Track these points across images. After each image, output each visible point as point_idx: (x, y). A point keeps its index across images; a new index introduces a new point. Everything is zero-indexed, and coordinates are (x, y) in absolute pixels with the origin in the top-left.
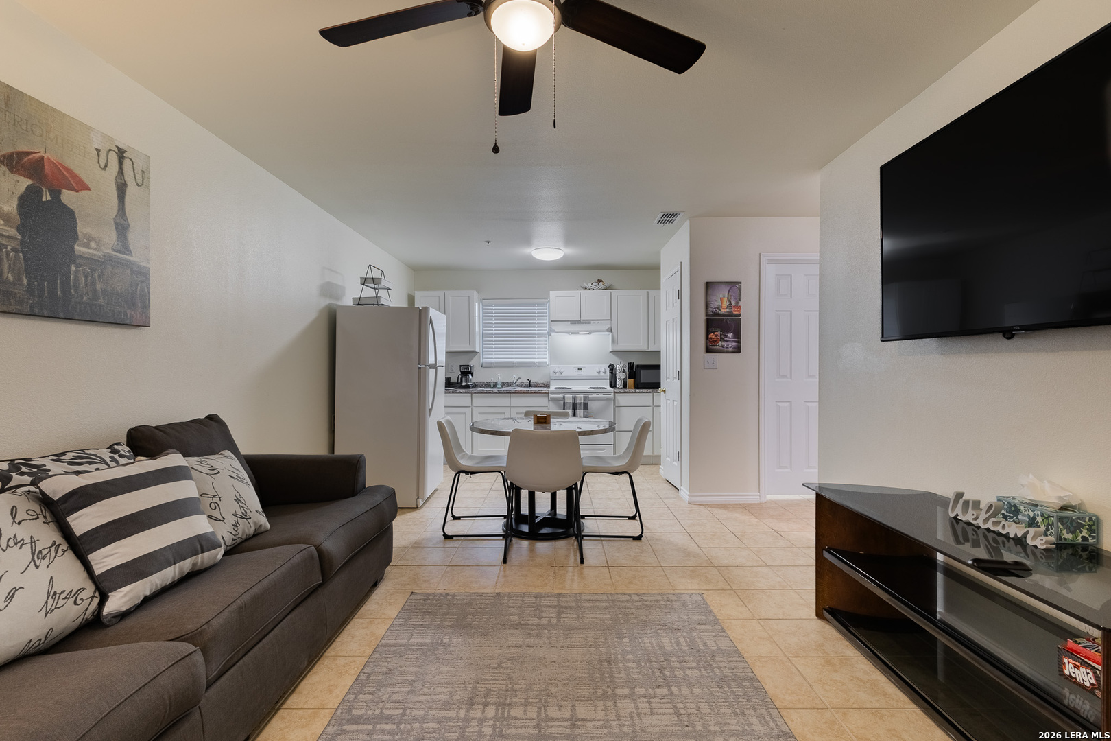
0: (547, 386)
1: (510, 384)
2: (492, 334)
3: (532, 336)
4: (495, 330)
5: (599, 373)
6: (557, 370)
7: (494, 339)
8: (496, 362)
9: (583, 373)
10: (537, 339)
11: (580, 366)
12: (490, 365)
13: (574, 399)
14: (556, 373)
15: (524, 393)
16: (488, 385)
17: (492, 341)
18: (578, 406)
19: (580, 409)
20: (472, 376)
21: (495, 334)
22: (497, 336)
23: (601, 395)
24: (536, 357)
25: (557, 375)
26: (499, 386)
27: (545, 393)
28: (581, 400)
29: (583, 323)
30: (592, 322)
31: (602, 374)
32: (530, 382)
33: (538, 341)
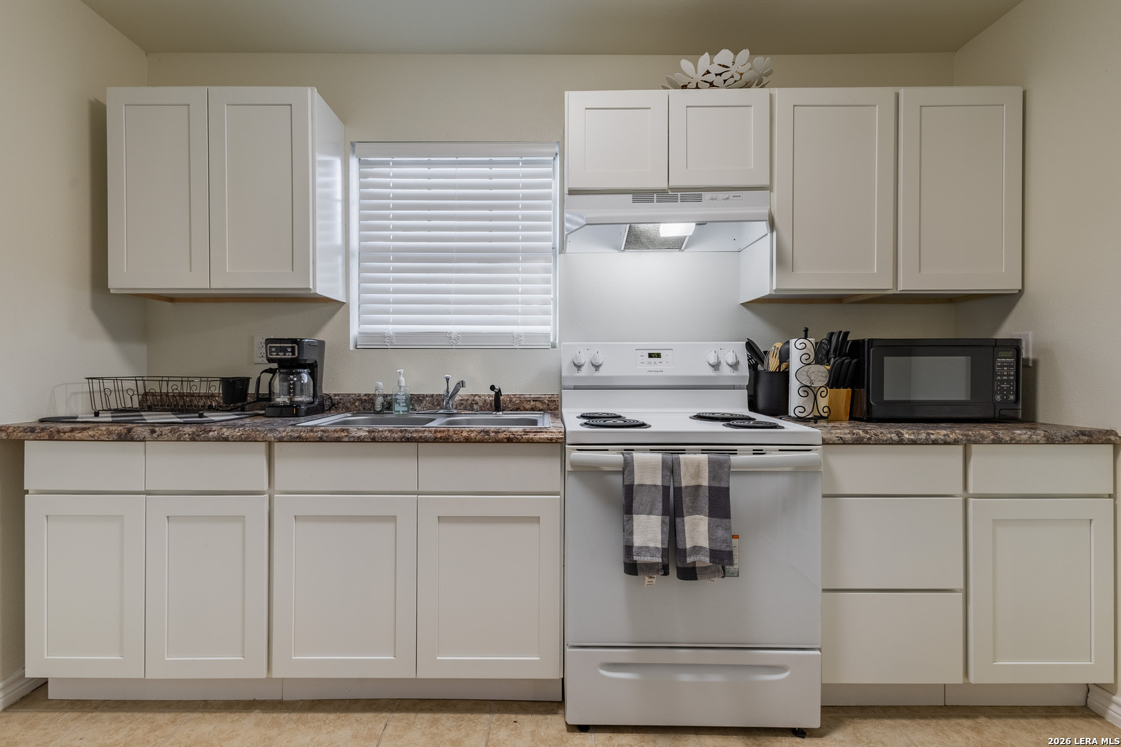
0: (552, 407)
1: (437, 403)
2: (387, 250)
3: (508, 256)
4: (396, 239)
5: (716, 366)
6: (584, 359)
7: (392, 265)
8: (400, 335)
9: (668, 368)
10: (520, 265)
11: (654, 346)
12: (378, 346)
13: (671, 469)
14: (579, 367)
15: (467, 440)
16: (365, 404)
17: (387, 270)
18: (686, 501)
19: (695, 511)
20: (313, 375)
21: (396, 250)
22: (403, 255)
23: (773, 456)
24: (519, 318)
25: (584, 372)
26: (400, 408)
27: (550, 441)
28: (697, 474)
29: (674, 199)
30: (706, 196)
31: (726, 371)
32: (498, 394)
33: (525, 271)
